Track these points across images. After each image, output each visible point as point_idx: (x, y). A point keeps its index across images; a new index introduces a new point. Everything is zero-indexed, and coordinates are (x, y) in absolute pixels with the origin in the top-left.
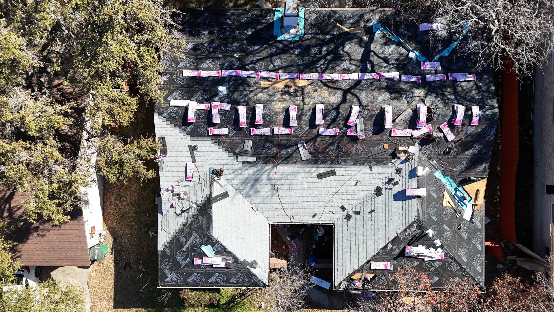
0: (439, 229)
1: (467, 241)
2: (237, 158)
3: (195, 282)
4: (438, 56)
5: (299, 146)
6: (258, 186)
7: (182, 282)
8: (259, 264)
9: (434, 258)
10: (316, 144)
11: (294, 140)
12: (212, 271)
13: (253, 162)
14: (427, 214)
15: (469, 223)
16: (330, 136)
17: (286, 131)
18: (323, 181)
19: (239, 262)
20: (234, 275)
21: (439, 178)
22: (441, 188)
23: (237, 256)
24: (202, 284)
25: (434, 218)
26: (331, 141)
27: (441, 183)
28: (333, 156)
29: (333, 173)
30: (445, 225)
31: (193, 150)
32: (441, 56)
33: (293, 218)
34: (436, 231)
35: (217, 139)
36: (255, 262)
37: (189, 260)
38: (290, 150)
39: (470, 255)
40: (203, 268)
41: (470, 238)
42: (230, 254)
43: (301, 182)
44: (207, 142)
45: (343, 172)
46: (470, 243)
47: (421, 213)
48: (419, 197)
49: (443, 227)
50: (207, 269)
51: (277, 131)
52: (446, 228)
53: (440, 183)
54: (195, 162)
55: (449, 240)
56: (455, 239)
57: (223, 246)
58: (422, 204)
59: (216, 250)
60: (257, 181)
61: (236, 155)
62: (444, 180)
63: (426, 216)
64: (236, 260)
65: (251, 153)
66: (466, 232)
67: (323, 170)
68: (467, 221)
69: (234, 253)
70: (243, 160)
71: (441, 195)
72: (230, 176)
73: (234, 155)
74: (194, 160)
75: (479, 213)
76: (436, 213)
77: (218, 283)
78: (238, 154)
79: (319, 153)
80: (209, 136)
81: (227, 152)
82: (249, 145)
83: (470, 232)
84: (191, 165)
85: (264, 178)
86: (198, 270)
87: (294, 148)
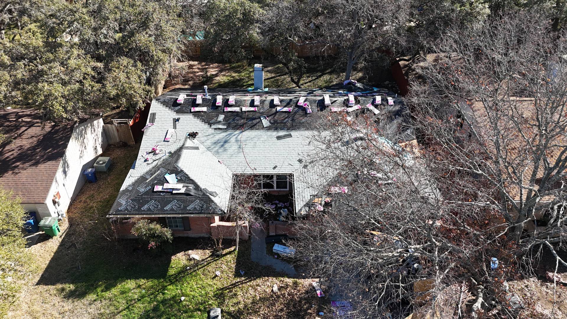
2: (211, 126)
3: (149, 209)
5: (262, 118)
6: (226, 145)
7: (136, 210)
8: (219, 195)
10: (275, 117)
11: (258, 115)
12: (170, 198)
13: (224, 129)
16: (285, 112)
17: (252, 109)
18: (281, 142)
19: (200, 189)
20: (192, 202)
23: (199, 184)
24: (157, 212)
26: (287, 116)
28: (289, 125)
29: (290, 136)
31: (176, 121)
33: (256, 170)
35: (197, 114)
36: (215, 193)
37: (150, 187)
38: (255, 122)
40: (161, 195)
42: (193, 182)
43: (264, 142)
44: (189, 116)
45: (298, 135)
50: (166, 196)
51: (244, 109)
54: (176, 129)
57: (187, 175)
59: (179, 178)
60: (226, 142)
61: (210, 124)
64: (197, 187)
65: (223, 122)
67: (282, 133)
69: (196, 181)
70: (215, 127)
72: (203, 139)
73: (208, 124)
74: (175, 127)
77: (173, 210)
78: (212, 123)
79: (278, 123)
80: (191, 112)
81: (204, 122)
82: (221, 117)
84: (171, 130)
85: (233, 139)
86: (156, 198)
87: (258, 120)
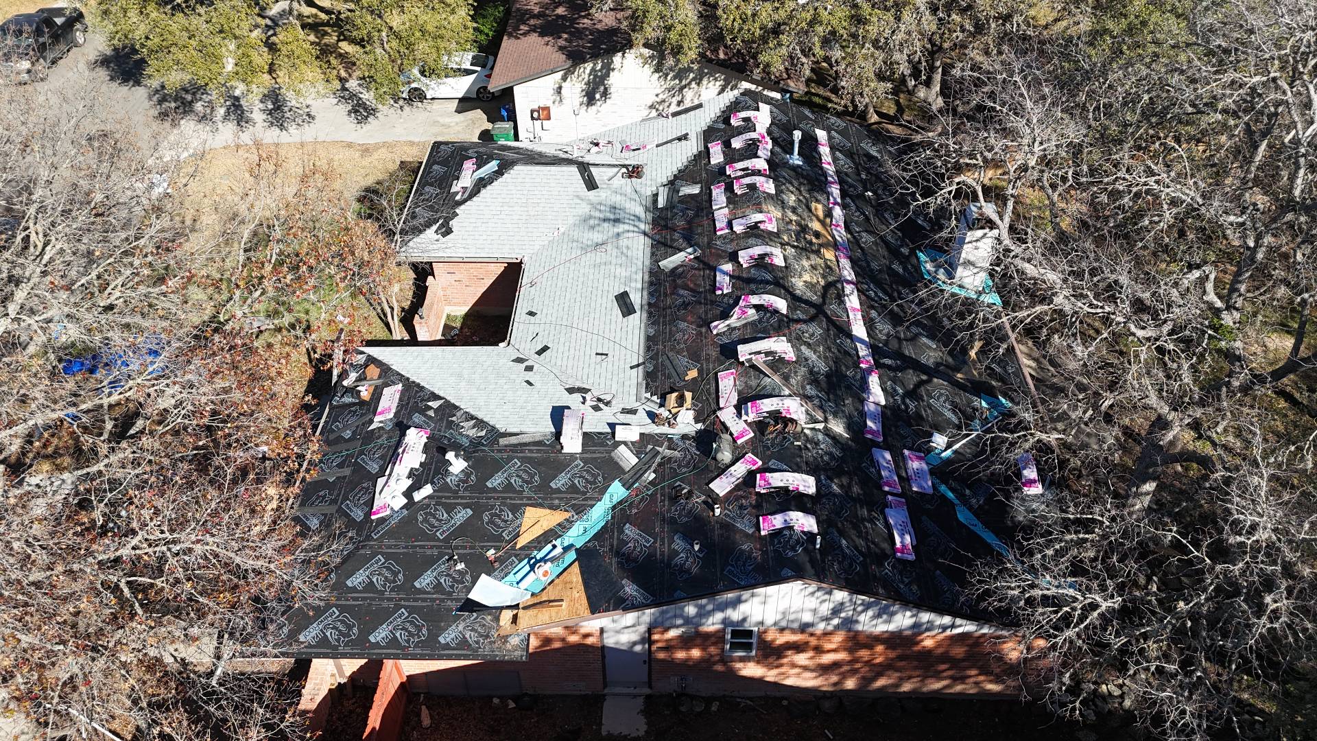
0: (461, 493)
1: (408, 588)
2: (664, 185)
4: (950, 495)
5: (690, 250)
6: (606, 225)
8: (443, 240)
9: (380, 493)
10: (694, 272)
11: (703, 241)
13: (656, 205)
14: (510, 459)
15: (462, 595)
16: (713, 284)
18: (609, 303)
19: (455, 208)
21: (607, 496)
22: (579, 503)
25: (495, 481)
26: (702, 288)
27: (590, 503)
28: (668, 302)
29: (629, 313)
30: (470, 512)
31: (679, 139)
32: (953, 505)
33: (531, 287)
34: (458, 486)
35: (701, 155)
36: (449, 231)
39: (364, 599)
41: (416, 600)
44: (695, 147)
45: (631, 326)
46: (400, 599)
47: (513, 440)
48: (558, 434)
49: (465, 506)
52: (462, 515)
53: (591, 499)
54: (658, 147)
55: (425, 526)
56: (422, 547)
58: (539, 443)
59: (486, 177)
60: (617, 221)
61: (670, 184)
62: (599, 514)
63: (505, 455)
65: (675, 197)
66: (438, 587)
67: (637, 297)
68: (469, 591)
70: (660, 193)
71: (557, 502)
72: (627, 188)
73: (670, 181)
74: (661, 144)
75: (487, 637)
76: (509, 487)
79: (674, 281)
80: (706, 145)
81: (675, 173)
82: (690, 191)
83: (435, 600)
85: (623, 228)
87: (683, 245)
